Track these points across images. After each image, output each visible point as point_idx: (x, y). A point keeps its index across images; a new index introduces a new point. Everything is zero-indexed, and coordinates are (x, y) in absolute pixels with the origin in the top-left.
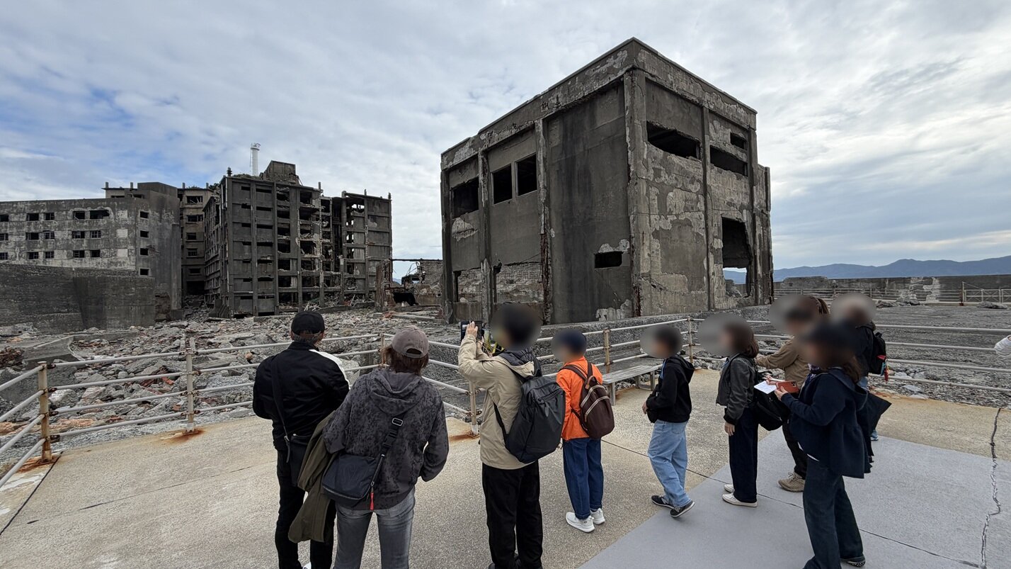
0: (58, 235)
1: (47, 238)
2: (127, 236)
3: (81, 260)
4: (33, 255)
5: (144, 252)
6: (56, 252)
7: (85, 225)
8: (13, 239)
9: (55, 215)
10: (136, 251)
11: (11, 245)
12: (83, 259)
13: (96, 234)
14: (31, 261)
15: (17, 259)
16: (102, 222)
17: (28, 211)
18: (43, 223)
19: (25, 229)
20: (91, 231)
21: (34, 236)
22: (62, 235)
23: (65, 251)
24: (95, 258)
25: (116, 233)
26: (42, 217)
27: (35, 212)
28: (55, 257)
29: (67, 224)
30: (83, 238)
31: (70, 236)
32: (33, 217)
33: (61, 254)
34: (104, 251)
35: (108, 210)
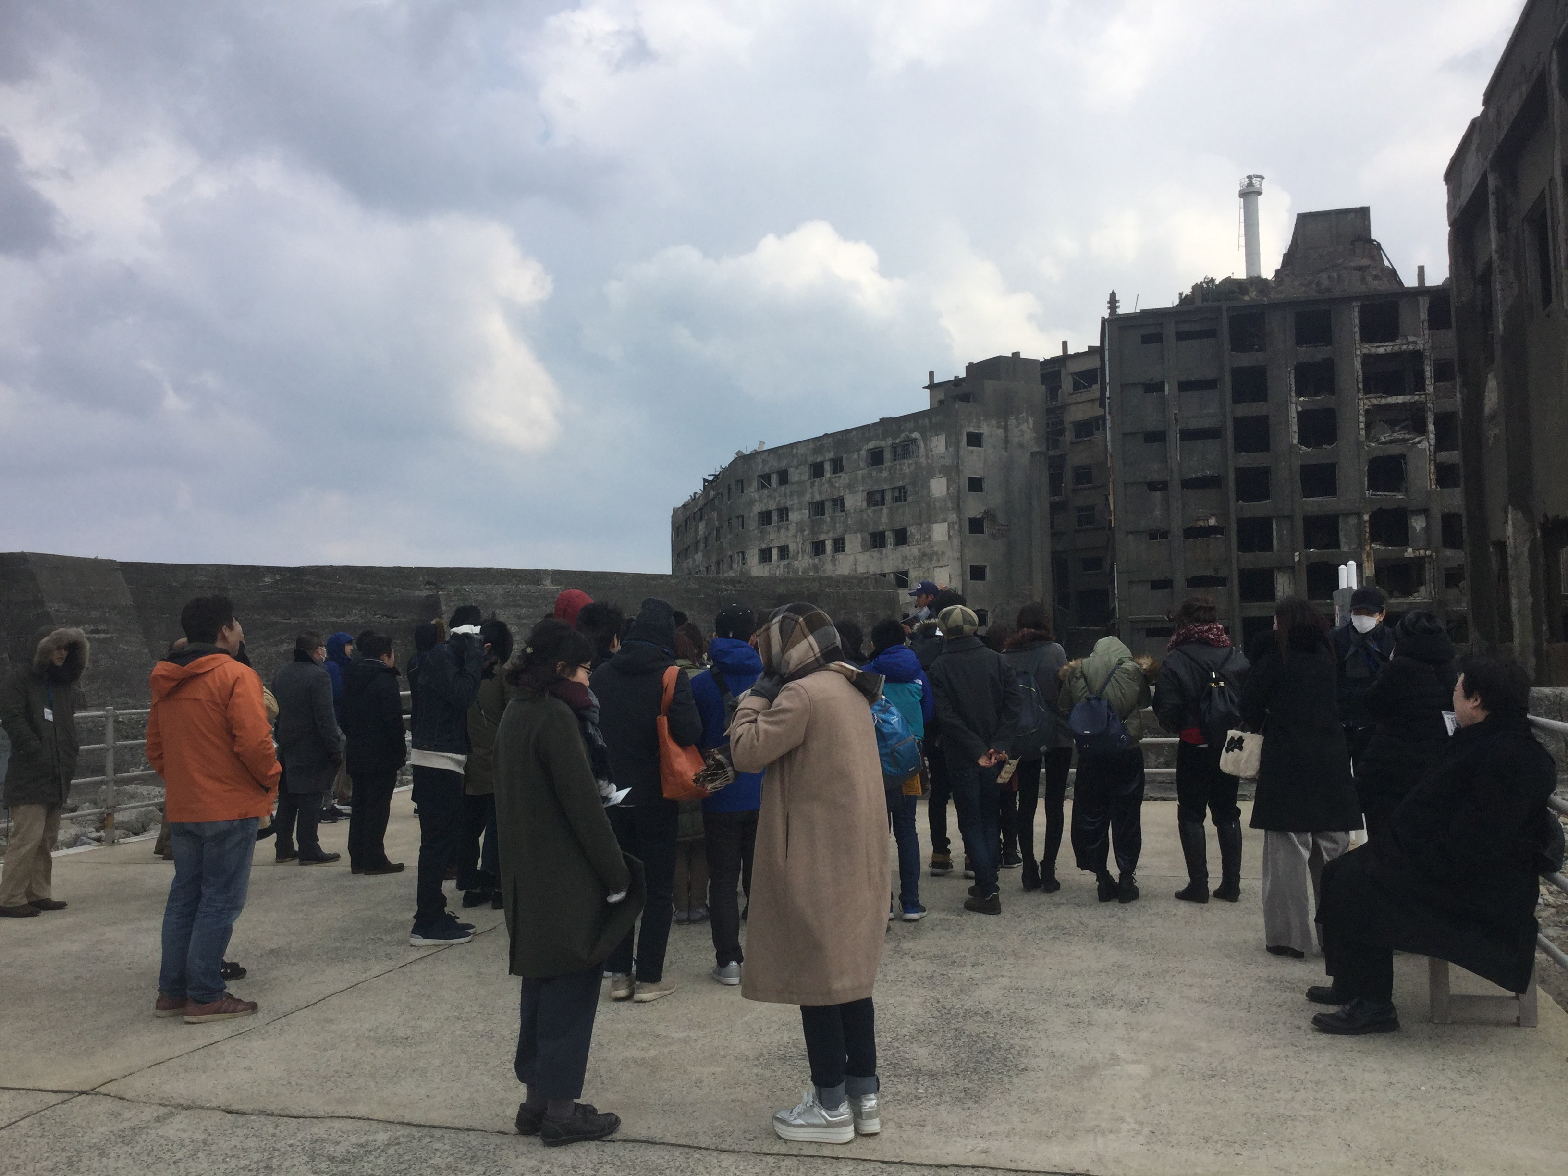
0: (849, 503)
1: (834, 511)
2: (945, 493)
3: (881, 553)
4: (818, 548)
5: (976, 526)
6: (847, 538)
7: (883, 477)
8: (794, 516)
9: (844, 462)
10: (960, 526)
11: (793, 528)
12: (884, 551)
13: (901, 495)
14: (816, 561)
15: (800, 558)
16: (907, 466)
17: (810, 459)
18: (830, 481)
19: (807, 497)
20: (893, 489)
21: (818, 508)
22: (854, 501)
23: (859, 534)
24: (900, 548)
25: (929, 488)
26: (827, 467)
27: (819, 459)
28: (846, 549)
29: (860, 478)
30: (883, 504)
31: (865, 503)
32: (817, 470)
33: (853, 543)
34: (912, 530)
35: (915, 439)
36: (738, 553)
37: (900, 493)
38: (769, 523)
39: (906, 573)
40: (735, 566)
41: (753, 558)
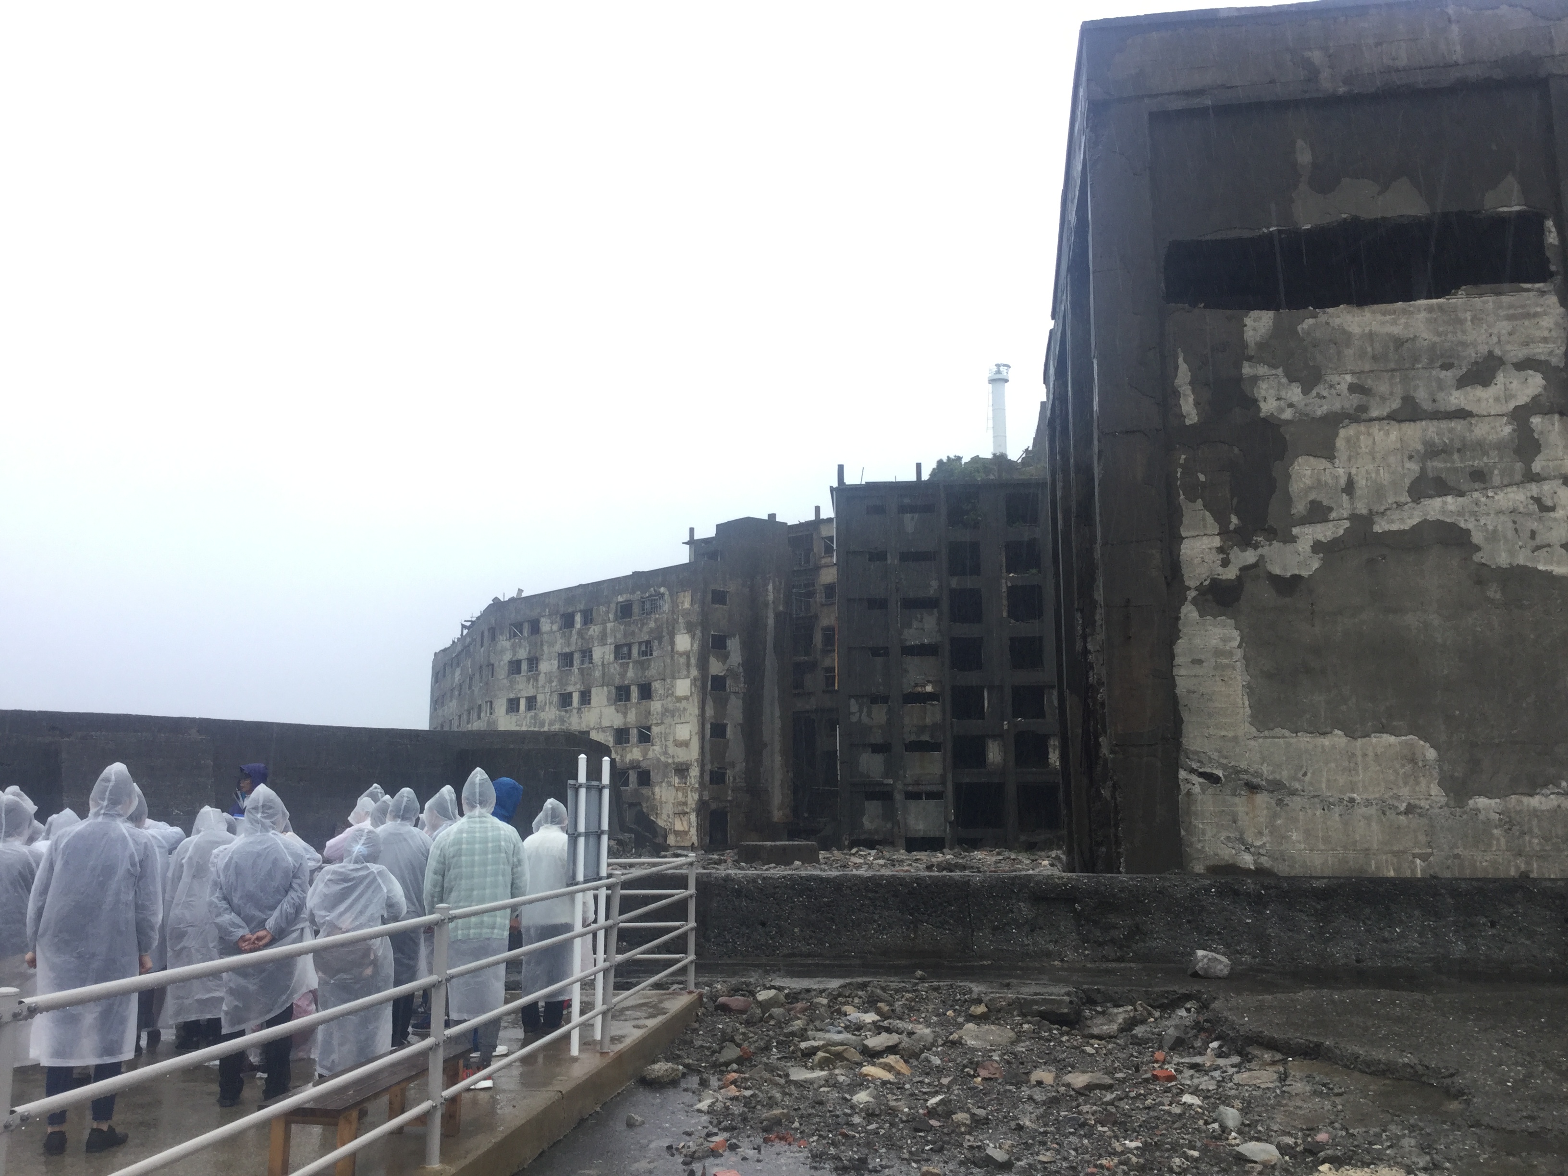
0: (598, 653)
1: (582, 663)
2: (688, 649)
3: (625, 707)
4: (565, 700)
5: (719, 683)
6: (593, 690)
7: (631, 631)
8: (543, 667)
9: (594, 614)
10: (703, 683)
11: (542, 679)
12: (629, 705)
14: (563, 713)
15: (547, 709)
16: (653, 621)
17: (562, 610)
18: (579, 632)
19: (558, 648)
20: (640, 643)
21: (567, 659)
22: (602, 653)
23: (605, 688)
24: (644, 703)
25: (673, 643)
26: (578, 618)
27: (570, 610)
28: (592, 701)
29: (608, 631)
30: (630, 658)
31: (612, 657)
32: (568, 622)
33: (600, 696)
34: (656, 685)
35: (663, 595)
36: (486, 702)
37: (646, 647)
38: (519, 671)
39: (649, 729)
40: (482, 715)
41: (501, 707)
